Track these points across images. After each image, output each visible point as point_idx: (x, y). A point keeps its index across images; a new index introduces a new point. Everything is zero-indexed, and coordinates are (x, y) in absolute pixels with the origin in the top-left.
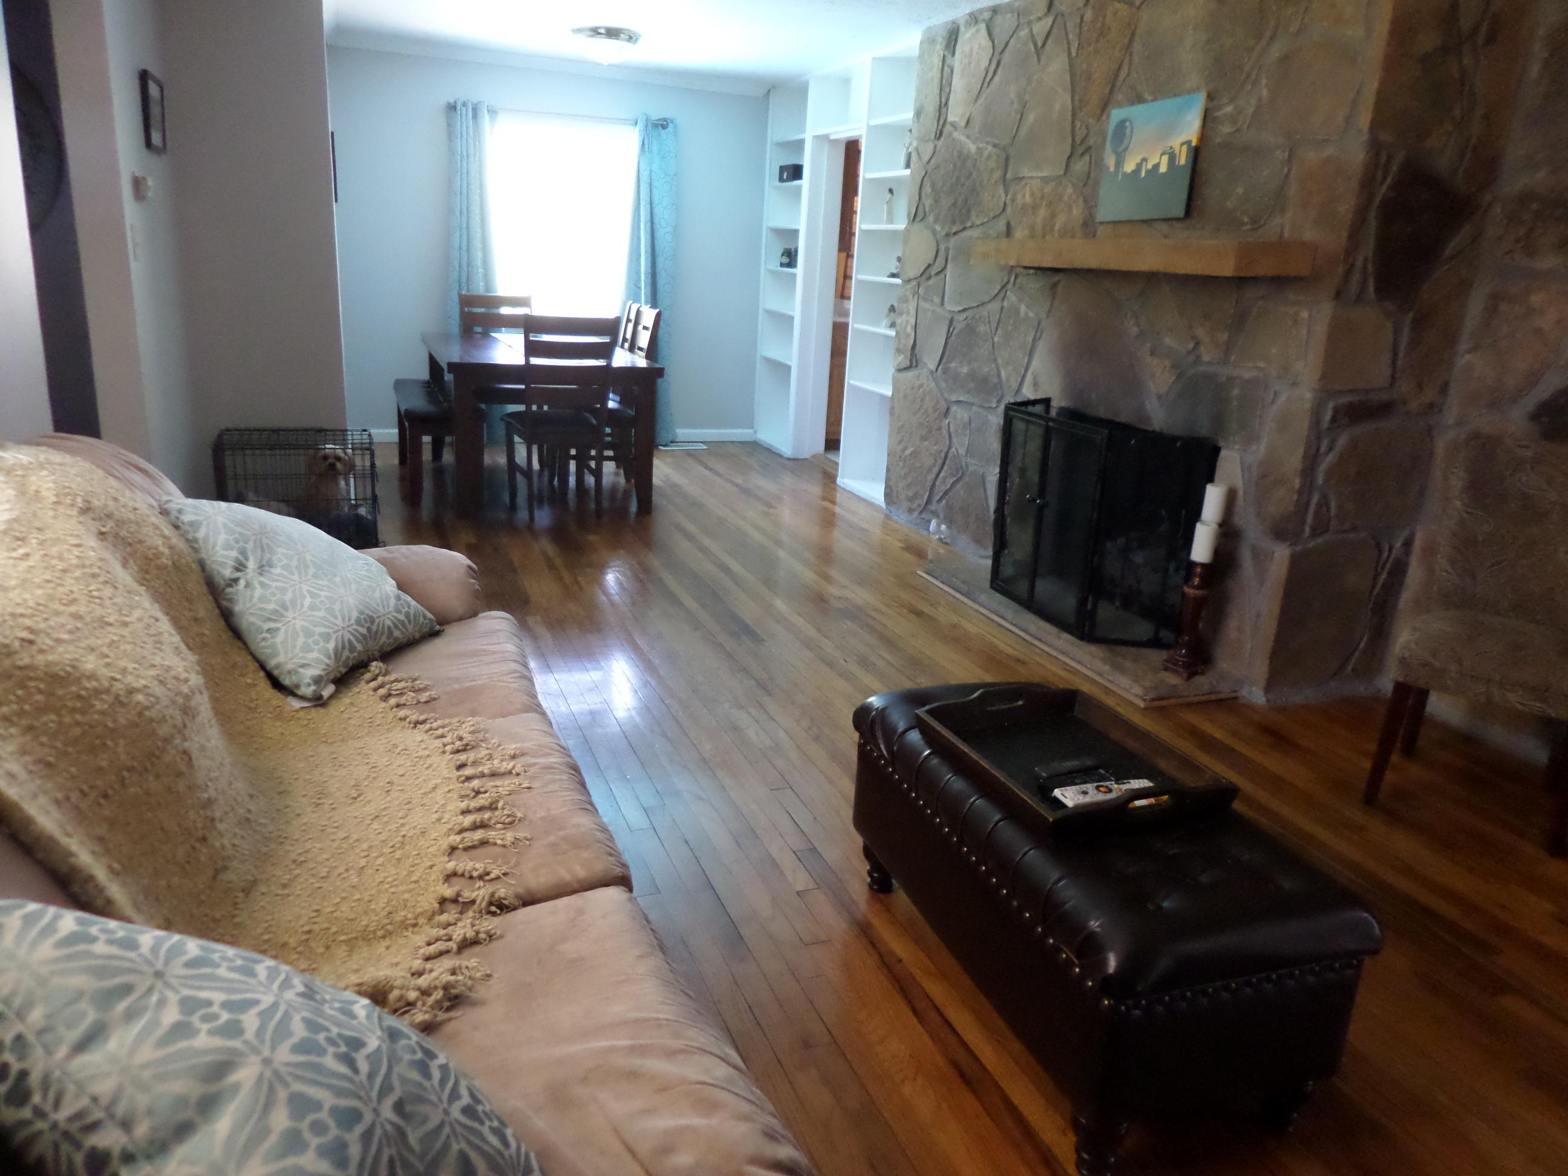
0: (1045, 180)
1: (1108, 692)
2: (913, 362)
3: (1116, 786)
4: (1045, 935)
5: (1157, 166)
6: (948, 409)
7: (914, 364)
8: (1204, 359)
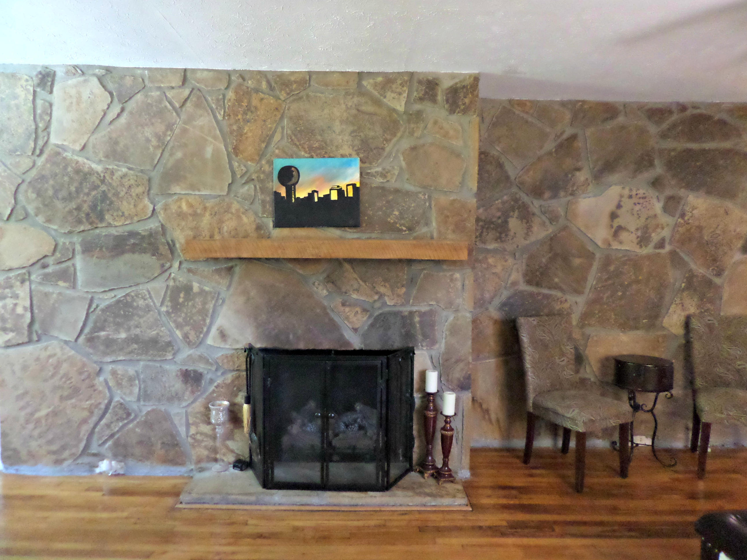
0: (205, 197)
2: (32, 337)
5: (328, 196)
6: (101, 369)
7: (36, 339)
8: (389, 304)
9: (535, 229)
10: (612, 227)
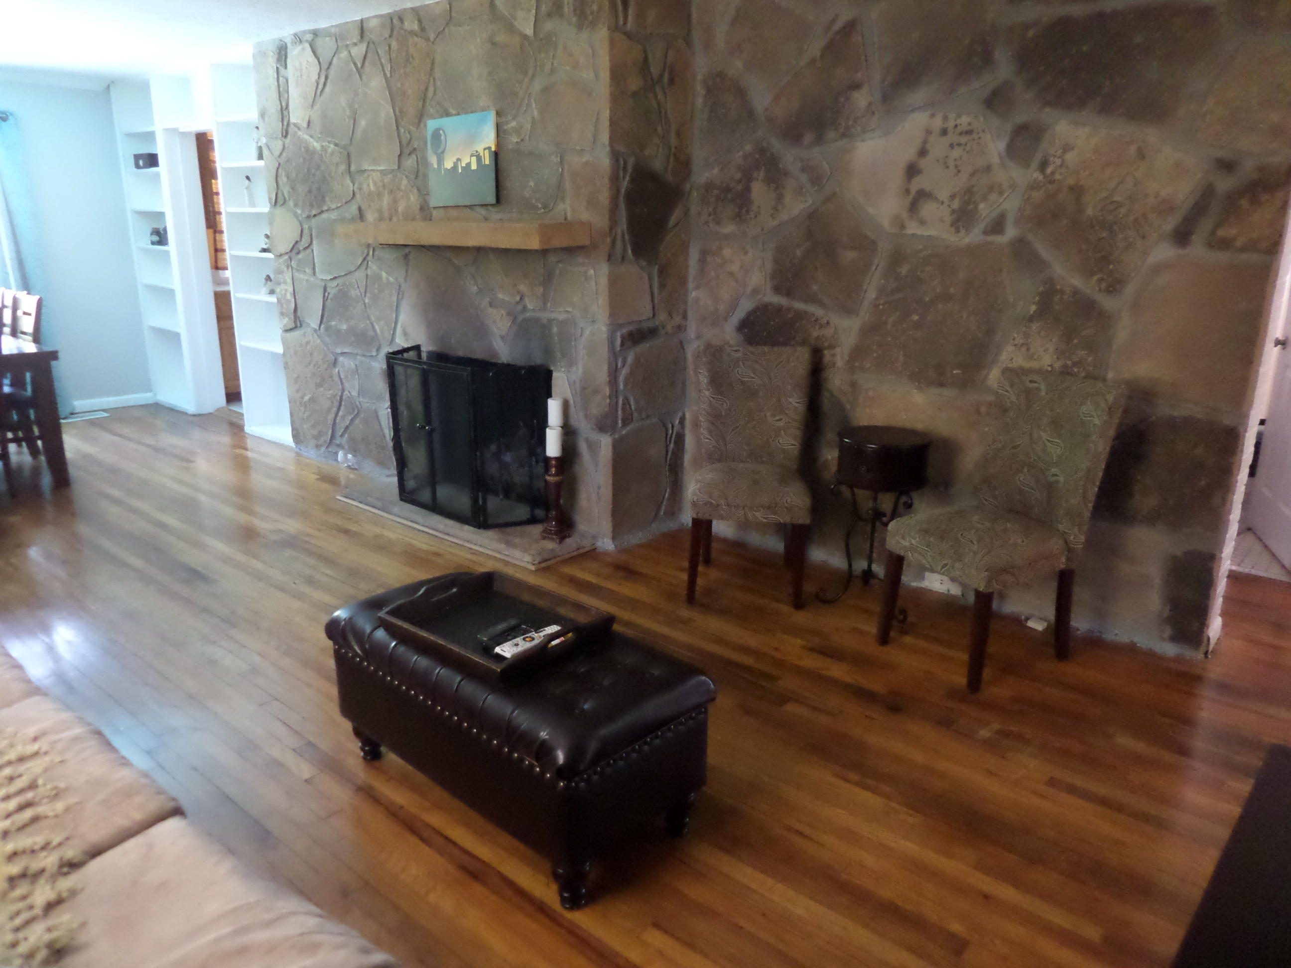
0: (384, 173)
1: (507, 563)
2: (297, 323)
3: (536, 635)
4: (511, 752)
5: (469, 164)
6: (336, 360)
7: (299, 325)
8: (530, 308)
9: (788, 198)
10: (907, 191)
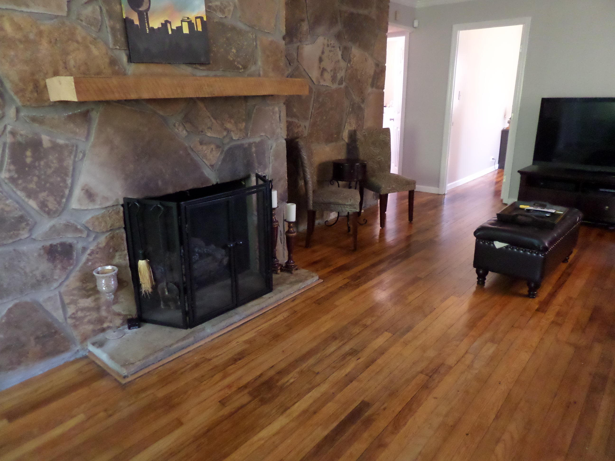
5: (180, 29)
8: (235, 139)
10: (320, 67)
